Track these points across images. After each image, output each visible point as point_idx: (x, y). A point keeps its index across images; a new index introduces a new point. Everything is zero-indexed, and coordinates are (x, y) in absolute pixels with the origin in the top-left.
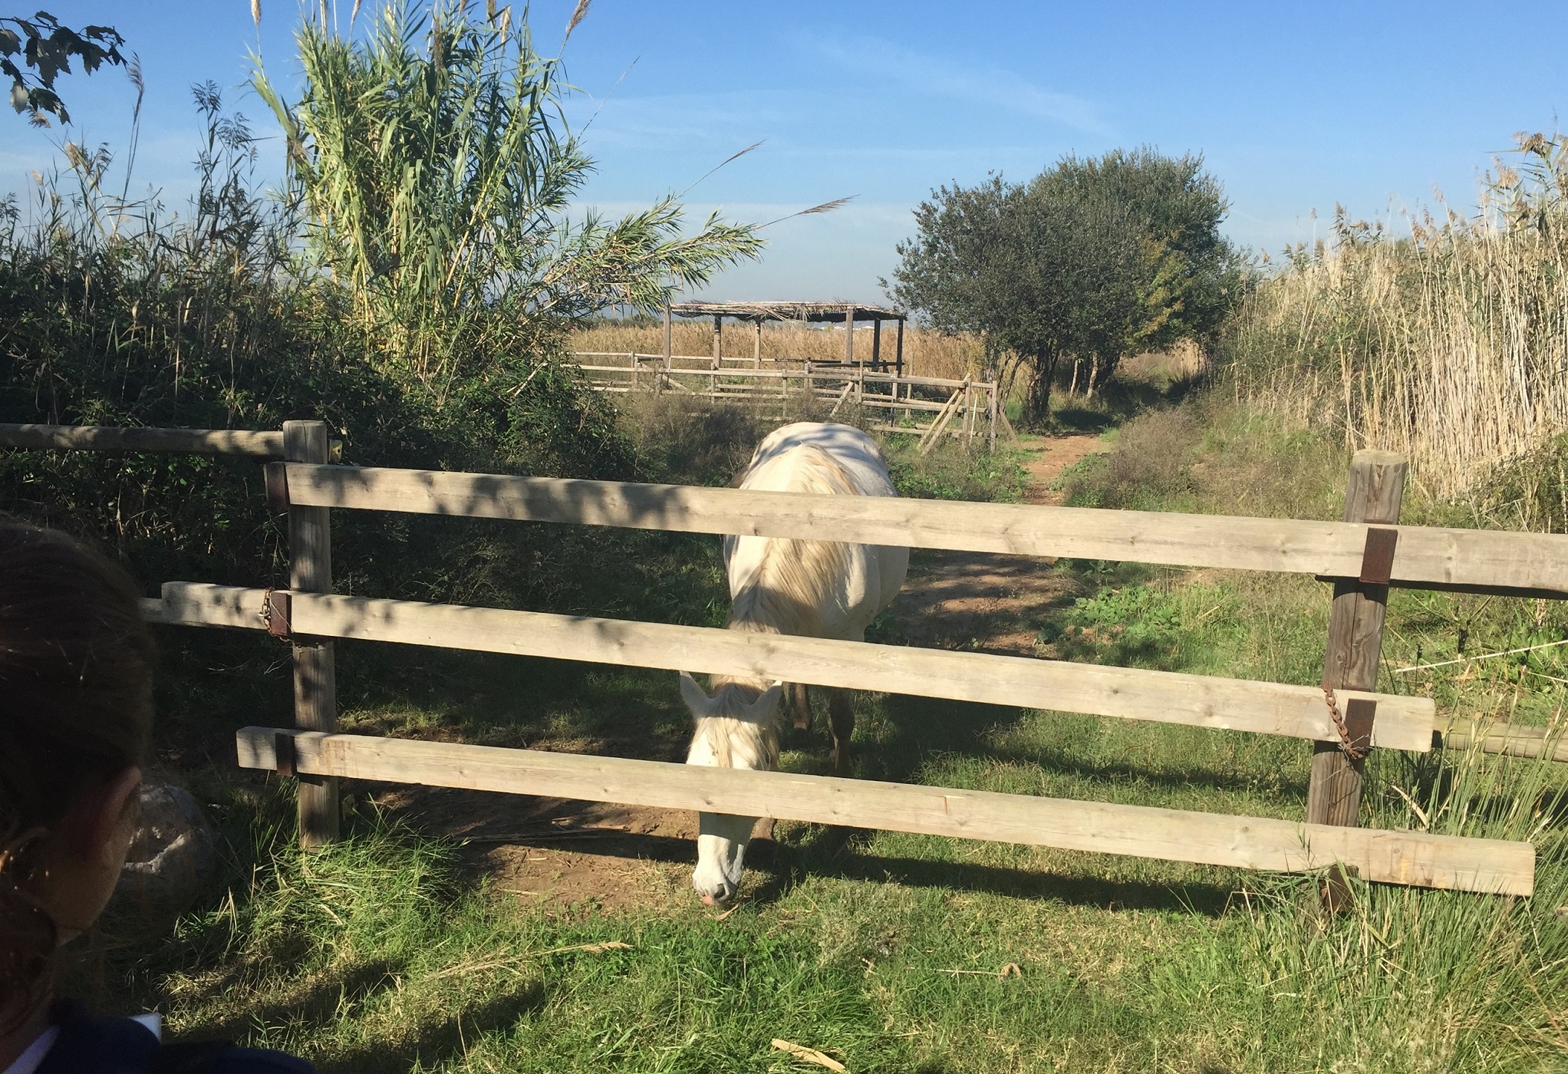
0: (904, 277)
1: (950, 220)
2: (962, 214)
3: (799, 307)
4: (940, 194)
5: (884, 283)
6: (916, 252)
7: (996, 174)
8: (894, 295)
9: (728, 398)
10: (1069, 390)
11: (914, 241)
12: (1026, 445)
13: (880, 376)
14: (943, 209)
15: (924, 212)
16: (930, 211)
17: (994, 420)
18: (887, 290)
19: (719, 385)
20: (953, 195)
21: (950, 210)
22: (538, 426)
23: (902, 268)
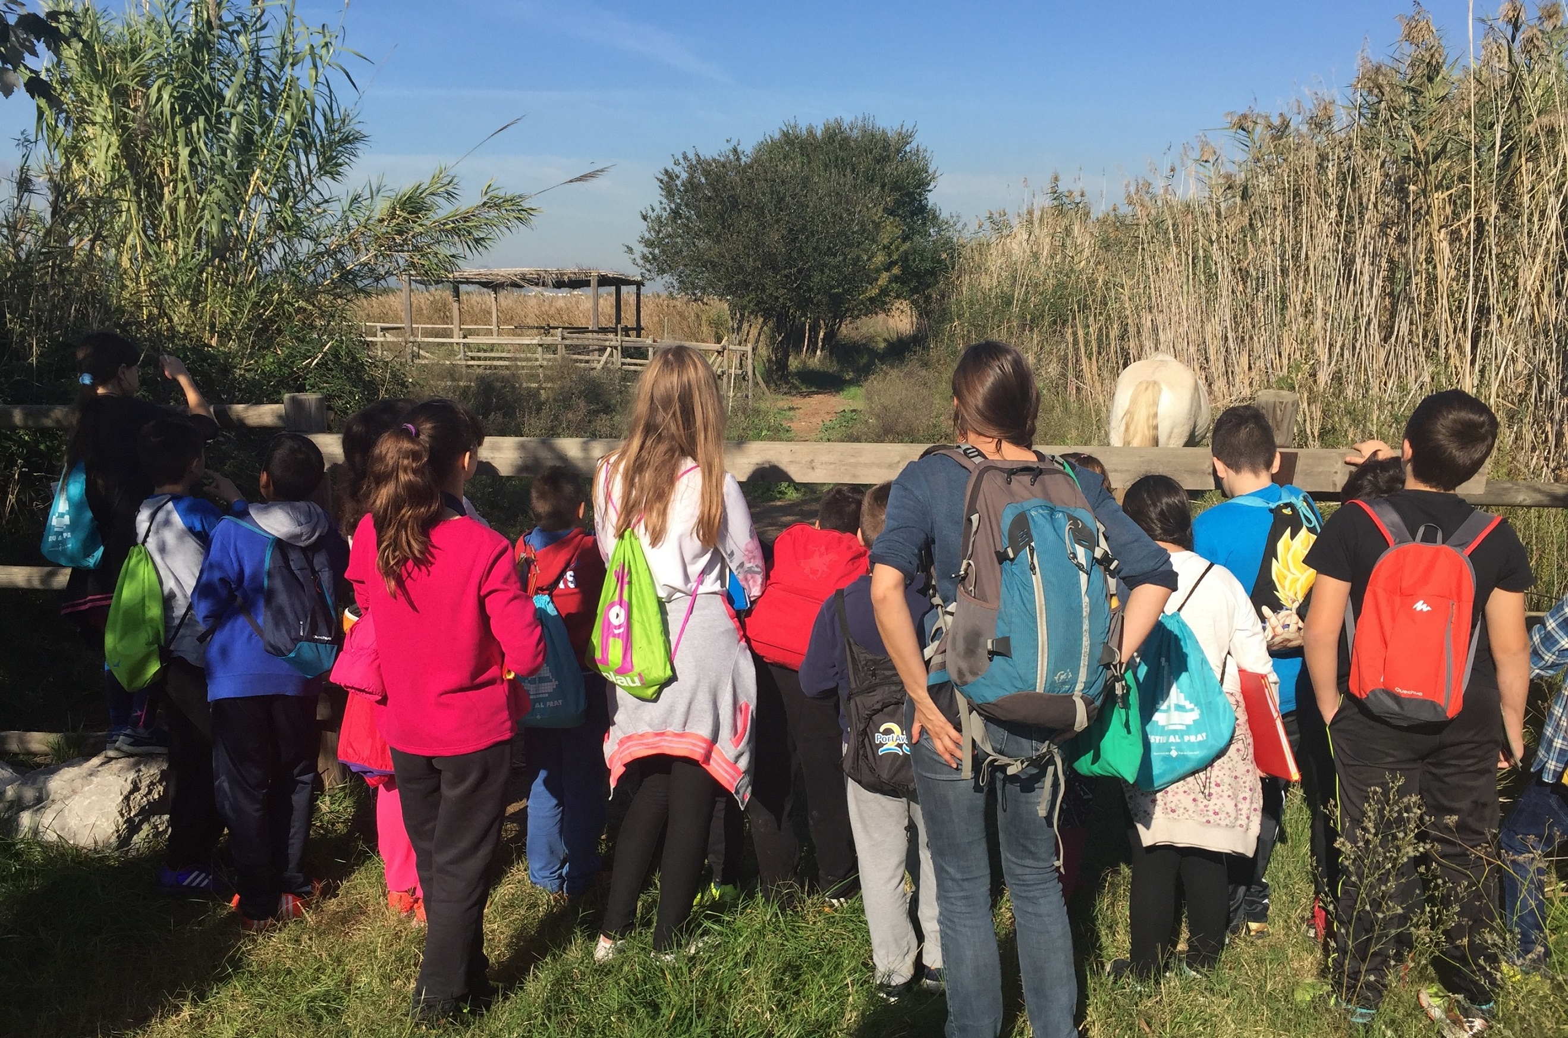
0: (649, 244)
1: (692, 186)
2: (703, 180)
3: (543, 274)
4: (682, 161)
5: (630, 250)
6: (659, 218)
7: (734, 143)
8: (641, 262)
9: (479, 366)
10: (801, 351)
11: (657, 207)
12: (780, 404)
13: (632, 340)
14: (684, 176)
15: (666, 179)
16: (671, 176)
17: (751, 381)
18: (633, 257)
19: (470, 354)
20: (694, 162)
21: (691, 177)
22: (340, 397)
23: (647, 235)
